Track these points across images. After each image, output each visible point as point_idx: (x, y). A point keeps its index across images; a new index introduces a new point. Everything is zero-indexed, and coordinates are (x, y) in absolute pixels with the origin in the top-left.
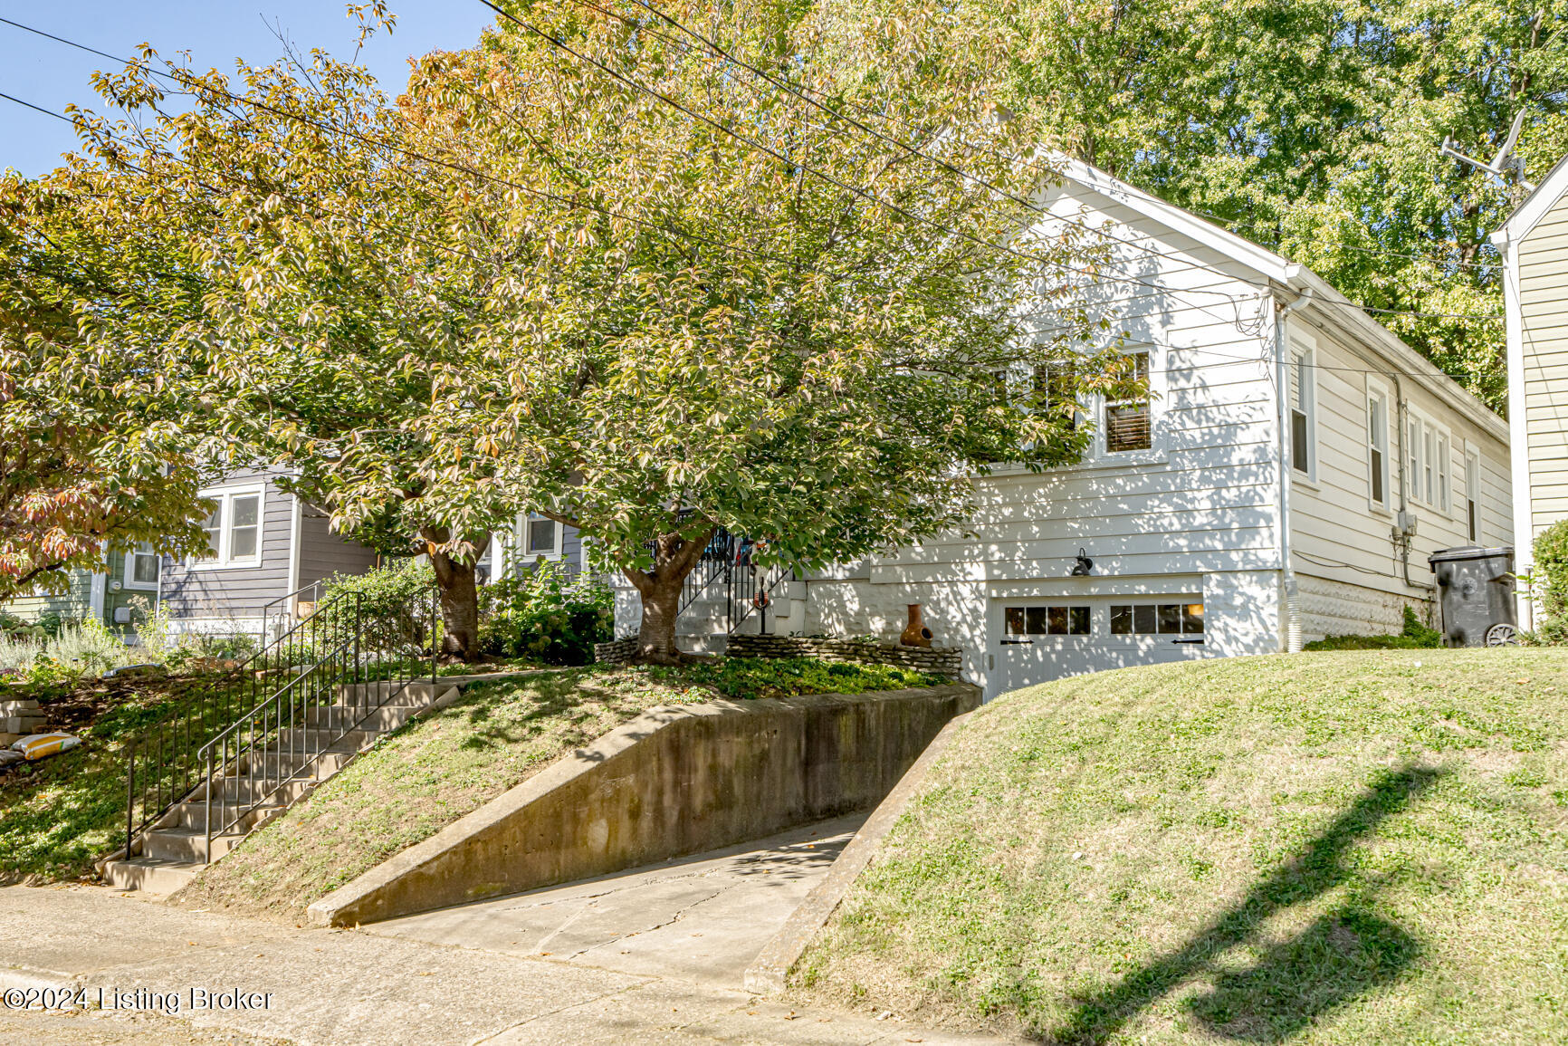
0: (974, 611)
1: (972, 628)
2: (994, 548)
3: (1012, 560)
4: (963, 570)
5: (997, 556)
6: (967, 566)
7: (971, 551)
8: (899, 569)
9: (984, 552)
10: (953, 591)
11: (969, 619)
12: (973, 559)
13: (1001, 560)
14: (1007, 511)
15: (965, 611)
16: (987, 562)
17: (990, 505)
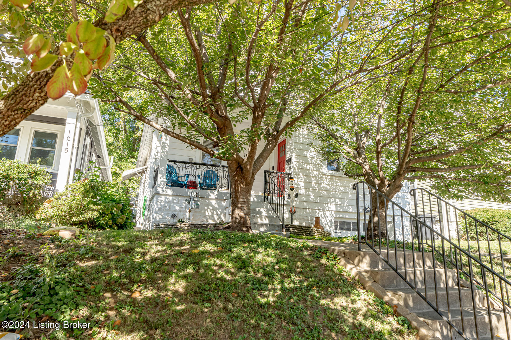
0: (331, 221)
1: (330, 227)
2: (337, 200)
3: (344, 205)
4: (328, 206)
5: (339, 203)
6: (329, 205)
7: (330, 200)
8: (305, 204)
9: (335, 201)
10: (324, 214)
11: (329, 224)
12: (331, 203)
13: (340, 205)
14: (342, 188)
15: (328, 221)
16: (336, 204)
17: (336, 185)
